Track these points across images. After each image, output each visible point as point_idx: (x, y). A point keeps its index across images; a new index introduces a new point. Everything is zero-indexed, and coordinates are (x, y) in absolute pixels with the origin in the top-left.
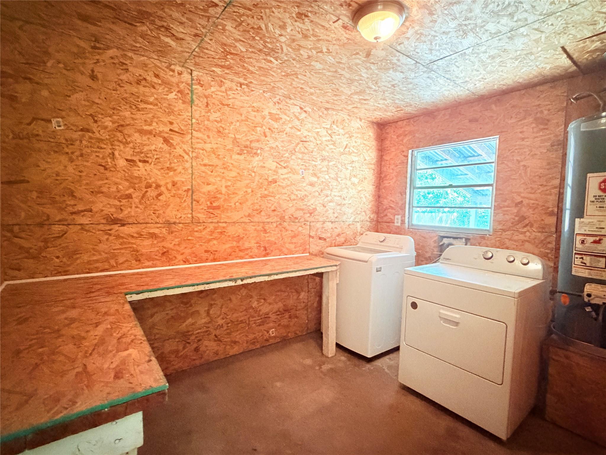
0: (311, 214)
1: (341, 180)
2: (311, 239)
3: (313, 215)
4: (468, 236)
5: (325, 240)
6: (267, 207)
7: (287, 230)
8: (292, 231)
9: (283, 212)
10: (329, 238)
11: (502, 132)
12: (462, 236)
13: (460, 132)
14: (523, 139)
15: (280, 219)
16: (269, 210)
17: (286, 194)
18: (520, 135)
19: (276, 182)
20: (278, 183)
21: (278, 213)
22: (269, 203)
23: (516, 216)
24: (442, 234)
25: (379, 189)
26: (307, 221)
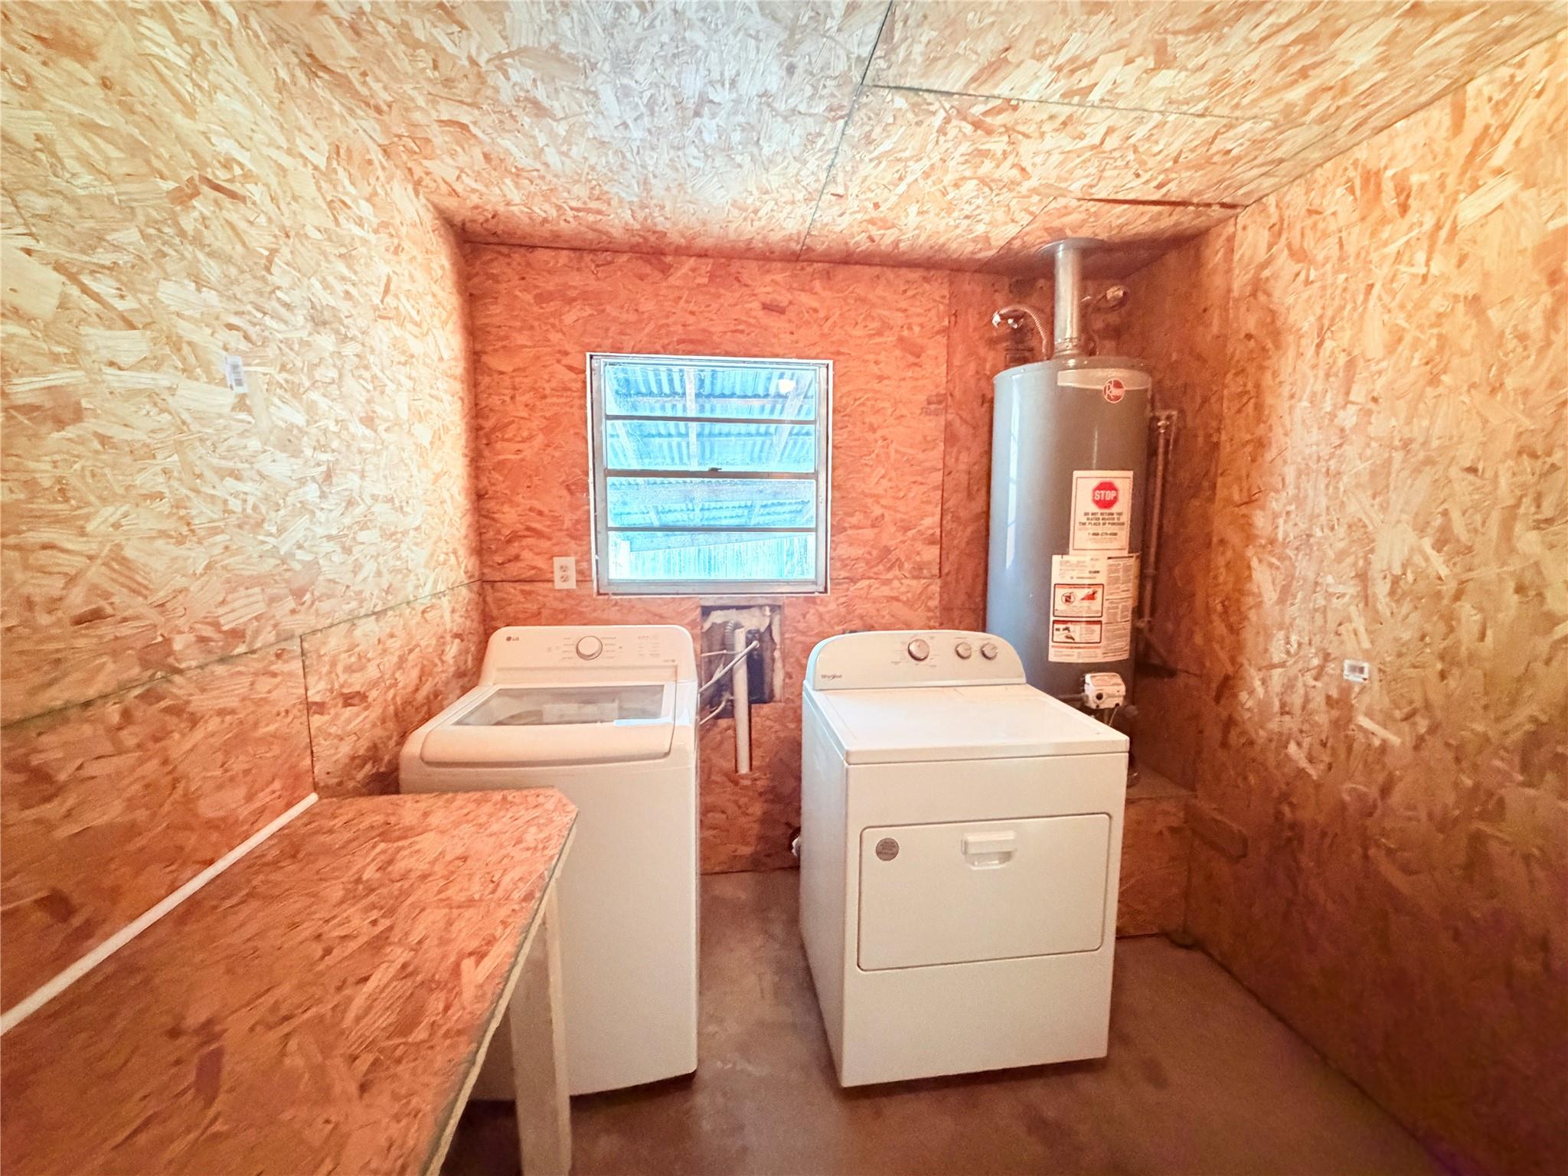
0: (298, 594)
1: (387, 430)
2: (317, 720)
3: (307, 597)
4: (775, 599)
5: (363, 697)
6: (29, 604)
7: (194, 721)
8: (222, 713)
9: (154, 617)
10: (375, 684)
11: (839, 353)
12: (761, 602)
13: (742, 332)
14: (881, 378)
15: (145, 664)
16: (44, 619)
17: (161, 496)
18: (875, 369)
19: (78, 414)
20: (90, 425)
21: (125, 630)
22: (43, 570)
23: (872, 547)
24: (709, 601)
25: (477, 468)
26: (290, 637)
